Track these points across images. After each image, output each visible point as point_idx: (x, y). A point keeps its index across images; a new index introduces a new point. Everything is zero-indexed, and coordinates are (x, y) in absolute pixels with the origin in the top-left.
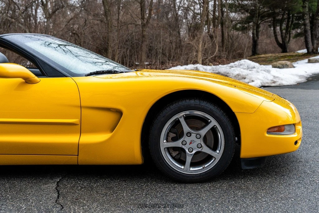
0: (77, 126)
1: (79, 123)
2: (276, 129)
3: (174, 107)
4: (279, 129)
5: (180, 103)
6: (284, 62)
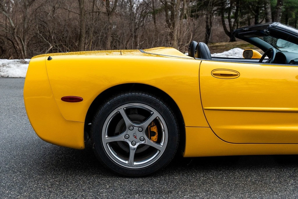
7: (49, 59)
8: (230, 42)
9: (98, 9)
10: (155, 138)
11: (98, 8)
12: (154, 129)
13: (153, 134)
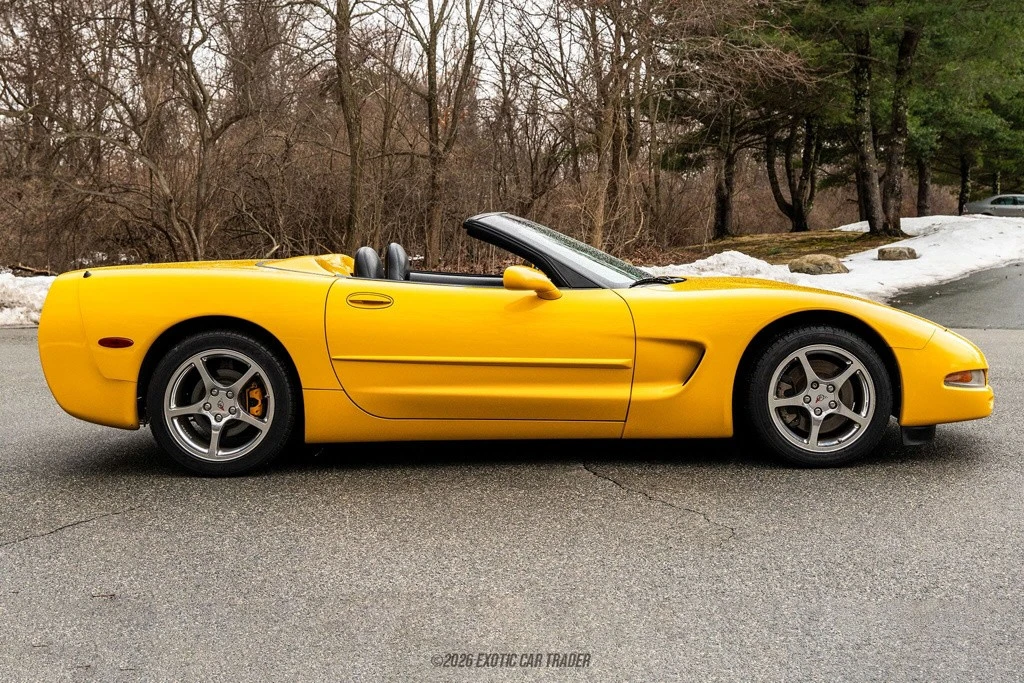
0: (627, 371)
1: (631, 365)
2: (959, 377)
3: (792, 338)
4: (962, 377)
5: (802, 332)
6: (819, 257)
7: (86, 275)
8: (792, 231)
9: (411, 145)
10: (256, 409)
11: (411, 142)
12: (256, 394)
13: (254, 402)
